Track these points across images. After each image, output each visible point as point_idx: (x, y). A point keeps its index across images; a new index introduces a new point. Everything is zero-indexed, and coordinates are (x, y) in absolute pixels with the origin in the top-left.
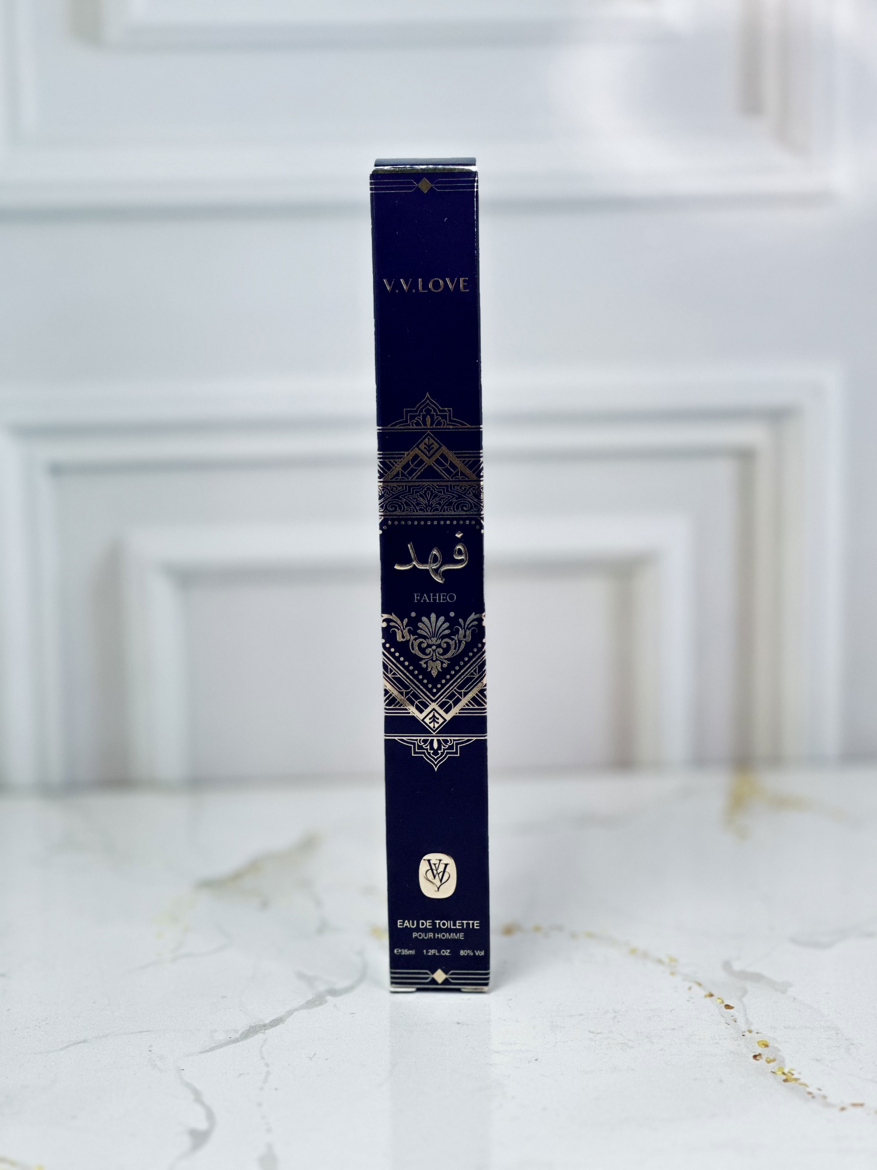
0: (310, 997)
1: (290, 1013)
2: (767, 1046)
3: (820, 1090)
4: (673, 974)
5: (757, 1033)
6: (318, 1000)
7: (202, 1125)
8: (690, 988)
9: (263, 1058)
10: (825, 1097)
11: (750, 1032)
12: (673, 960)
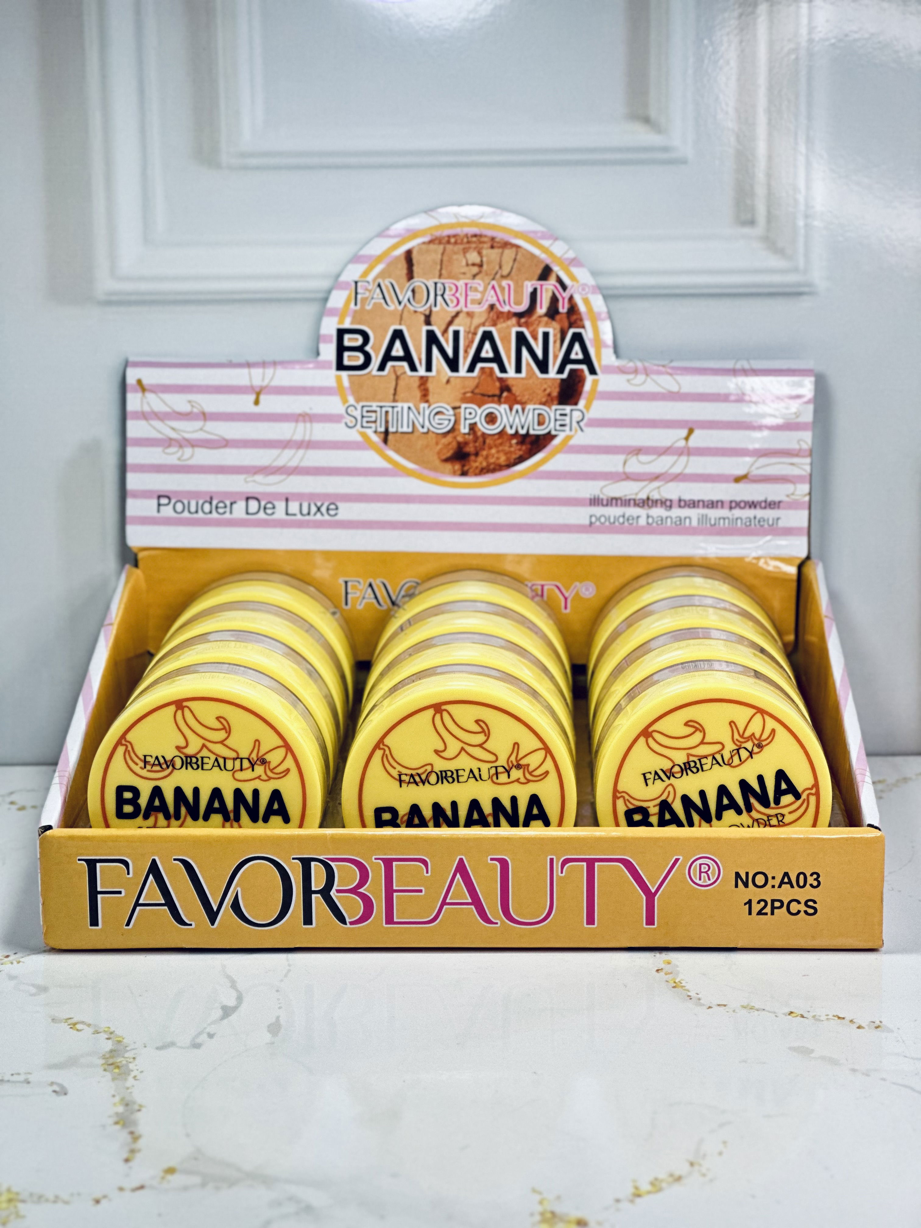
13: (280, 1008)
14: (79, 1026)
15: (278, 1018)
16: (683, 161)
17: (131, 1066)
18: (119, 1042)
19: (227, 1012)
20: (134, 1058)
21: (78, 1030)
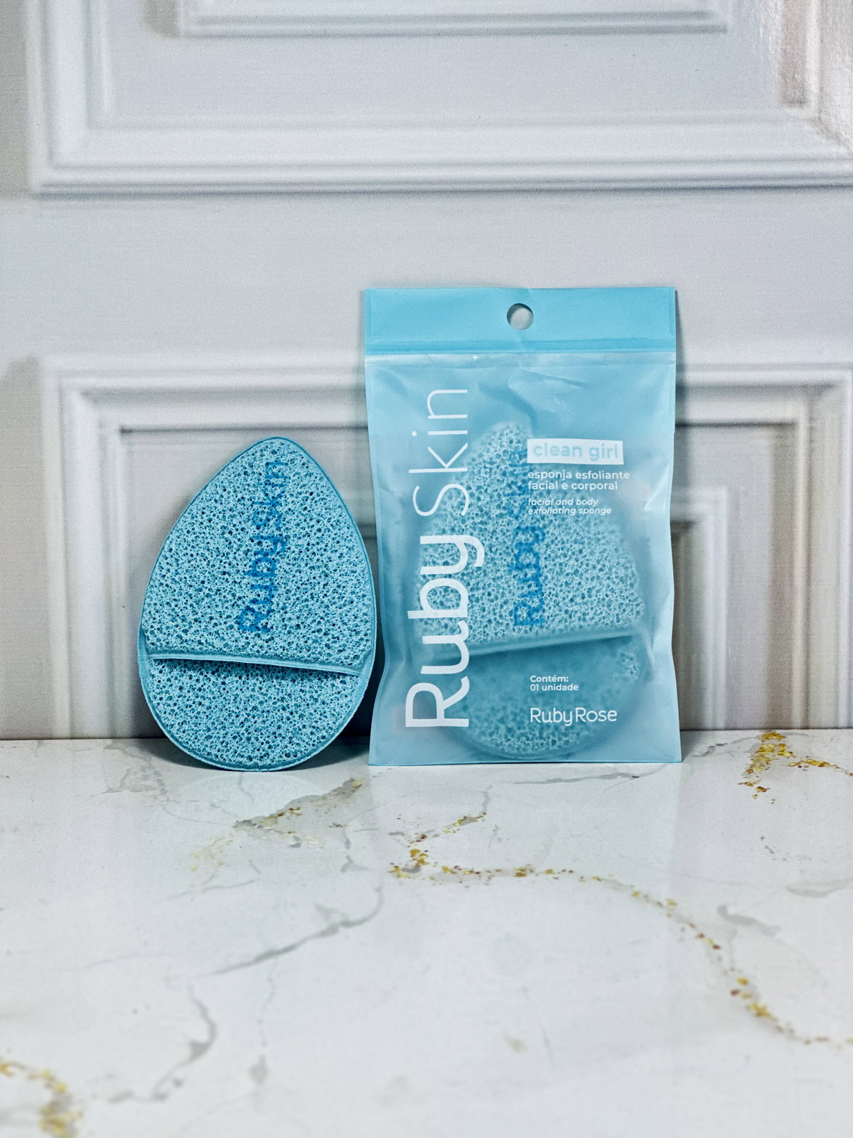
0: (323, 926)
1: (303, 941)
2: (745, 982)
3: (788, 1024)
4: (669, 916)
5: (740, 971)
6: (331, 931)
7: (203, 1037)
8: (683, 930)
9: (270, 980)
10: (792, 1031)
11: (733, 970)
12: (672, 903)
13: (264, 1044)
14: (11, 1069)
15: (262, 1059)
16: (721, 30)
17: (78, 1124)
18: (61, 1092)
19: (198, 1049)
20: (81, 1114)
21: (10, 1075)
